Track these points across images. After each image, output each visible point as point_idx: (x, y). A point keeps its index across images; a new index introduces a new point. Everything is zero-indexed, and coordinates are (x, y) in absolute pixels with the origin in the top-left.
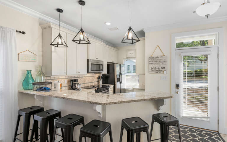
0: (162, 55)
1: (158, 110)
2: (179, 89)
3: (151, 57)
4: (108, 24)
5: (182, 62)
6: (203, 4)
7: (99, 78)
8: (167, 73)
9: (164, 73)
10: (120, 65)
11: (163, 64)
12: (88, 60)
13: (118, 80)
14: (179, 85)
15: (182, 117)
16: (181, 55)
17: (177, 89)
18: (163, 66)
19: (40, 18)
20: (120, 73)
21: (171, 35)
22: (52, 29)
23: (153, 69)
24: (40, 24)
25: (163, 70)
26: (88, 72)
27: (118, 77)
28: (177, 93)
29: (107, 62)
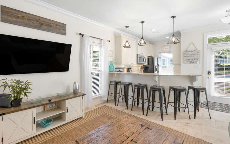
0: (195, 49)
1: (192, 84)
2: (210, 75)
3: (186, 51)
4: (153, 30)
5: (213, 54)
6: (226, 17)
7: (142, 68)
8: (200, 63)
9: (197, 63)
10: (158, 58)
11: (196, 56)
12: (137, 55)
13: (156, 70)
14: (210, 72)
15: (213, 96)
16: (212, 49)
17: (209, 75)
18: (197, 58)
19: (115, 32)
20: (158, 64)
21: (203, 34)
22: (122, 37)
23: (188, 60)
24: (115, 35)
25: (196, 61)
26: (137, 63)
27: (156, 67)
28: (209, 78)
29: (148, 56)
